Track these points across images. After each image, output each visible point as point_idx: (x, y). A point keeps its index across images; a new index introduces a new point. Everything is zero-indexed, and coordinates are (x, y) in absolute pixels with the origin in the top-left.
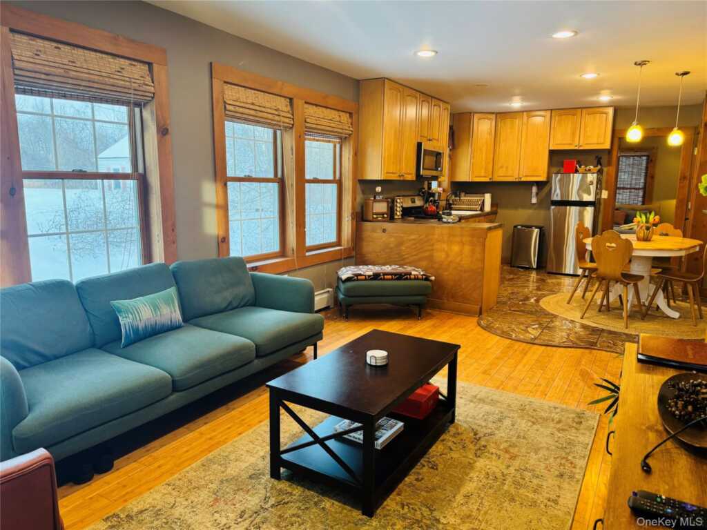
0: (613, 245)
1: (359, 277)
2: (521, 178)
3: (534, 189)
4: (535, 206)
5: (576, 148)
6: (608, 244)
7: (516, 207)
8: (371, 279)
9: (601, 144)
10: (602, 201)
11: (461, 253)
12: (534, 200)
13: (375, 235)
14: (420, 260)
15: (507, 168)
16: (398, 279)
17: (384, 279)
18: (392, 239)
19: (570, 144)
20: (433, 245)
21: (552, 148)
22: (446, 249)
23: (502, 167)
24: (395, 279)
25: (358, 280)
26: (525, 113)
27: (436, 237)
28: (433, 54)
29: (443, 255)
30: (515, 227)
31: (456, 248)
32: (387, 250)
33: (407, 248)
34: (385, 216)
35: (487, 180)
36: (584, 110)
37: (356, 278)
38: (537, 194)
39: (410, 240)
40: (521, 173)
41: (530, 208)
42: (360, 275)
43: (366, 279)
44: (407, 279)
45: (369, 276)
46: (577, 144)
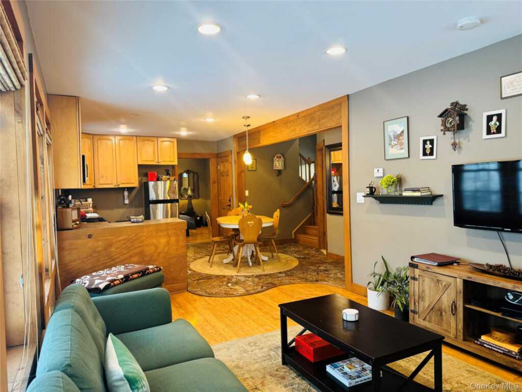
0: (252, 222)
1: (116, 283)
2: (119, 185)
3: (126, 193)
4: (127, 206)
5: (156, 164)
6: (249, 223)
7: (112, 208)
8: (125, 282)
9: (172, 161)
11: (168, 243)
12: (127, 202)
13: (79, 242)
14: (131, 257)
15: (107, 177)
16: (143, 275)
17: (134, 279)
18: (100, 243)
19: (152, 161)
20: (143, 241)
21: (139, 164)
22: (155, 243)
23: (102, 177)
24: (141, 276)
25: (115, 285)
27: (145, 234)
28: (166, 88)
29: (153, 248)
31: (163, 241)
32: (94, 255)
33: (117, 248)
34: (78, 222)
35: (91, 187)
36: (159, 139)
37: (112, 284)
38: (128, 196)
39: (120, 241)
40: (118, 181)
41: (124, 208)
42: (115, 280)
43: (120, 283)
44: (148, 274)
45: (122, 279)
46: (157, 161)
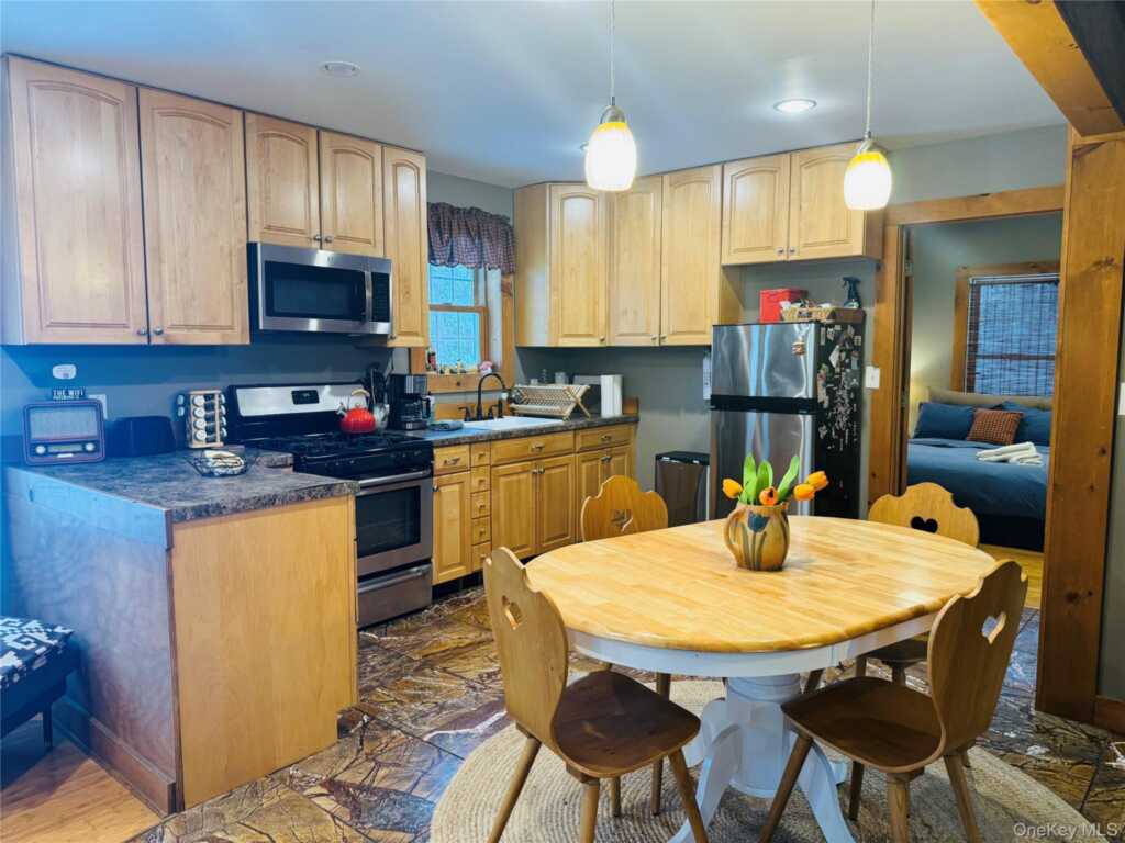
2: (663, 338)
3: (707, 366)
5: (782, 258)
9: (840, 242)
10: (867, 397)
12: (708, 392)
15: (636, 314)
18: (41, 524)
19: (769, 248)
21: (726, 262)
23: (625, 312)
26: (666, 177)
30: (659, 457)
35: (594, 343)
36: (796, 157)
40: (665, 325)
46: (784, 247)
